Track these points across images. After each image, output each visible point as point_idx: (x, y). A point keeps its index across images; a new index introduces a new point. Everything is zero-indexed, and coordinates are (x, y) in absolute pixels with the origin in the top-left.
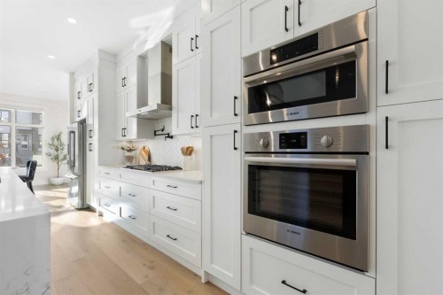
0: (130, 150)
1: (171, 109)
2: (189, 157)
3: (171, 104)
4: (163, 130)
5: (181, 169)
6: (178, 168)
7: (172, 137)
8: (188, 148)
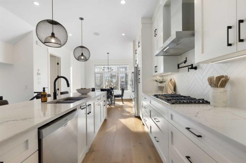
0: (161, 82)
1: (193, 35)
2: (221, 90)
3: (194, 30)
4: (185, 62)
5: (208, 103)
6: (205, 102)
7: (196, 68)
8: (219, 78)
